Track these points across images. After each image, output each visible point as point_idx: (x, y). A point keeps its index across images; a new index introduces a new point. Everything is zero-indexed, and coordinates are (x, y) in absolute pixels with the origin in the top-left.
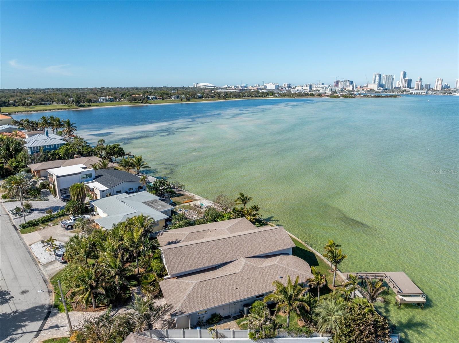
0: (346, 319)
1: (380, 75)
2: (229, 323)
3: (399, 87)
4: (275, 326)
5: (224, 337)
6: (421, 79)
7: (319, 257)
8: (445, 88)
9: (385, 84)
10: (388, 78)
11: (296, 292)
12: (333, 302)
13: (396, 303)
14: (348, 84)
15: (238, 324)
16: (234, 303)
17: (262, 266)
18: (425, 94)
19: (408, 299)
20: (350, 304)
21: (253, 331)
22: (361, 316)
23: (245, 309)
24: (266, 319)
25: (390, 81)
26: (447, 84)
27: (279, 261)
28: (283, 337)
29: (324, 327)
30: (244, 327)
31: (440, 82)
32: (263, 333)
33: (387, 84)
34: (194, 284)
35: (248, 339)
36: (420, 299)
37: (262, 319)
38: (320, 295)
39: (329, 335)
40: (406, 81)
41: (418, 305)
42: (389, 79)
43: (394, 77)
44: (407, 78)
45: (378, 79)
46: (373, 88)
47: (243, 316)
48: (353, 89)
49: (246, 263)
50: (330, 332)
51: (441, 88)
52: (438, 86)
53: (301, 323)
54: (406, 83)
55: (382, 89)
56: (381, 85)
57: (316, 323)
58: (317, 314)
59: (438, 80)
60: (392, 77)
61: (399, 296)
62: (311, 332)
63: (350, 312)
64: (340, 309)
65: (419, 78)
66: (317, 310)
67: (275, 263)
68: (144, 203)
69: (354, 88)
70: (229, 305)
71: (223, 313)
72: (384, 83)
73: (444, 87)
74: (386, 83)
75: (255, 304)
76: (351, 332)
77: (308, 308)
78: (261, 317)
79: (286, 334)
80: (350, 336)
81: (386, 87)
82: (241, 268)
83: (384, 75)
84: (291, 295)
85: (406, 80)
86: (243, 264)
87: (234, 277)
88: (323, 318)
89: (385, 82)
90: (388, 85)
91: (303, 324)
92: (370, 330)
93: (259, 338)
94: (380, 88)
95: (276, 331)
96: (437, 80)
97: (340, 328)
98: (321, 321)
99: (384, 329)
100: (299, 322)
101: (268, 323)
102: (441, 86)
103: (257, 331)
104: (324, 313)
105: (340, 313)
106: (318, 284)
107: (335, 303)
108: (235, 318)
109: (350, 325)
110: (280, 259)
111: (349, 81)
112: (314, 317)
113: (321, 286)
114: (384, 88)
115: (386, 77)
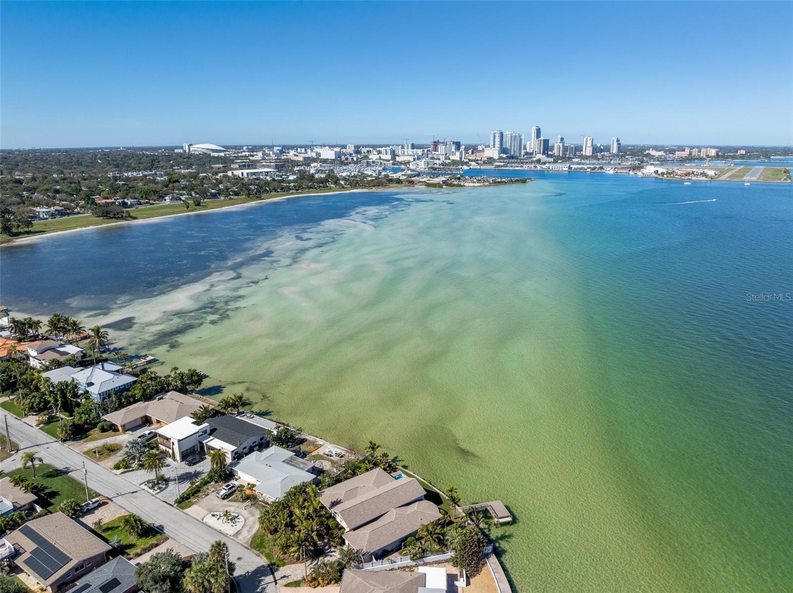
0: (462, 541)
1: (502, 135)
2: (394, 554)
3: (531, 151)
4: (423, 551)
5: (395, 562)
6: (562, 139)
7: (442, 496)
9: (509, 148)
10: (514, 138)
11: (434, 529)
12: (455, 531)
13: (495, 524)
14: (453, 148)
15: (401, 554)
16: (396, 541)
17: (407, 513)
18: (567, 169)
19: (501, 520)
20: (464, 531)
21: (412, 556)
22: (470, 538)
23: (403, 543)
24: (419, 548)
25: (517, 143)
27: (417, 507)
28: (429, 556)
29: (451, 547)
30: (406, 555)
31: (589, 143)
32: (418, 556)
33: (512, 148)
34: (368, 533)
35: (410, 561)
36: (509, 519)
37: (417, 548)
38: (447, 526)
39: (454, 551)
40: (540, 143)
41: (508, 523)
42: (515, 140)
43: (523, 137)
44: (542, 138)
45: (499, 140)
46: (492, 156)
47: (401, 549)
48: (461, 158)
49: (396, 513)
50: (455, 549)
51: (591, 152)
52: (588, 149)
53: (437, 547)
54: (540, 146)
55: (505, 156)
56: (503, 150)
57: (446, 545)
58: (447, 540)
59: (587, 139)
60: (520, 136)
61: (496, 519)
62: (444, 551)
63: (465, 536)
64: (459, 535)
65: (559, 137)
66: (447, 538)
67: (415, 509)
68: (284, 461)
69: (463, 157)
70: (392, 543)
71: (389, 549)
72: (508, 146)
74: (511, 146)
75: (408, 539)
76: (466, 547)
77: (442, 537)
78: (416, 547)
79: (430, 554)
80: (465, 550)
81: (512, 153)
82: (394, 516)
83: (507, 133)
84: (431, 532)
85: (541, 141)
86: (395, 513)
87: (391, 524)
88: (450, 542)
89: (509, 144)
90: (514, 149)
91: (439, 547)
92: (476, 545)
93: (416, 559)
94: (502, 155)
95: (425, 553)
96: (585, 140)
97: (460, 546)
98: (449, 544)
99: (483, 543)
100: (436, 547)
101: (420, 550)
102: (591, 149)
103: (414, 556)
104: (450, 539)
105: (459, 537)
106: (445, 521)
107: (456, 532)
108: (397, 551)
109: (465, 544)
110: (418, 505)
111: (454, 143)
112: (445, 542)
113: (447, 522)
114: (508, 155)
115: (511, 136)
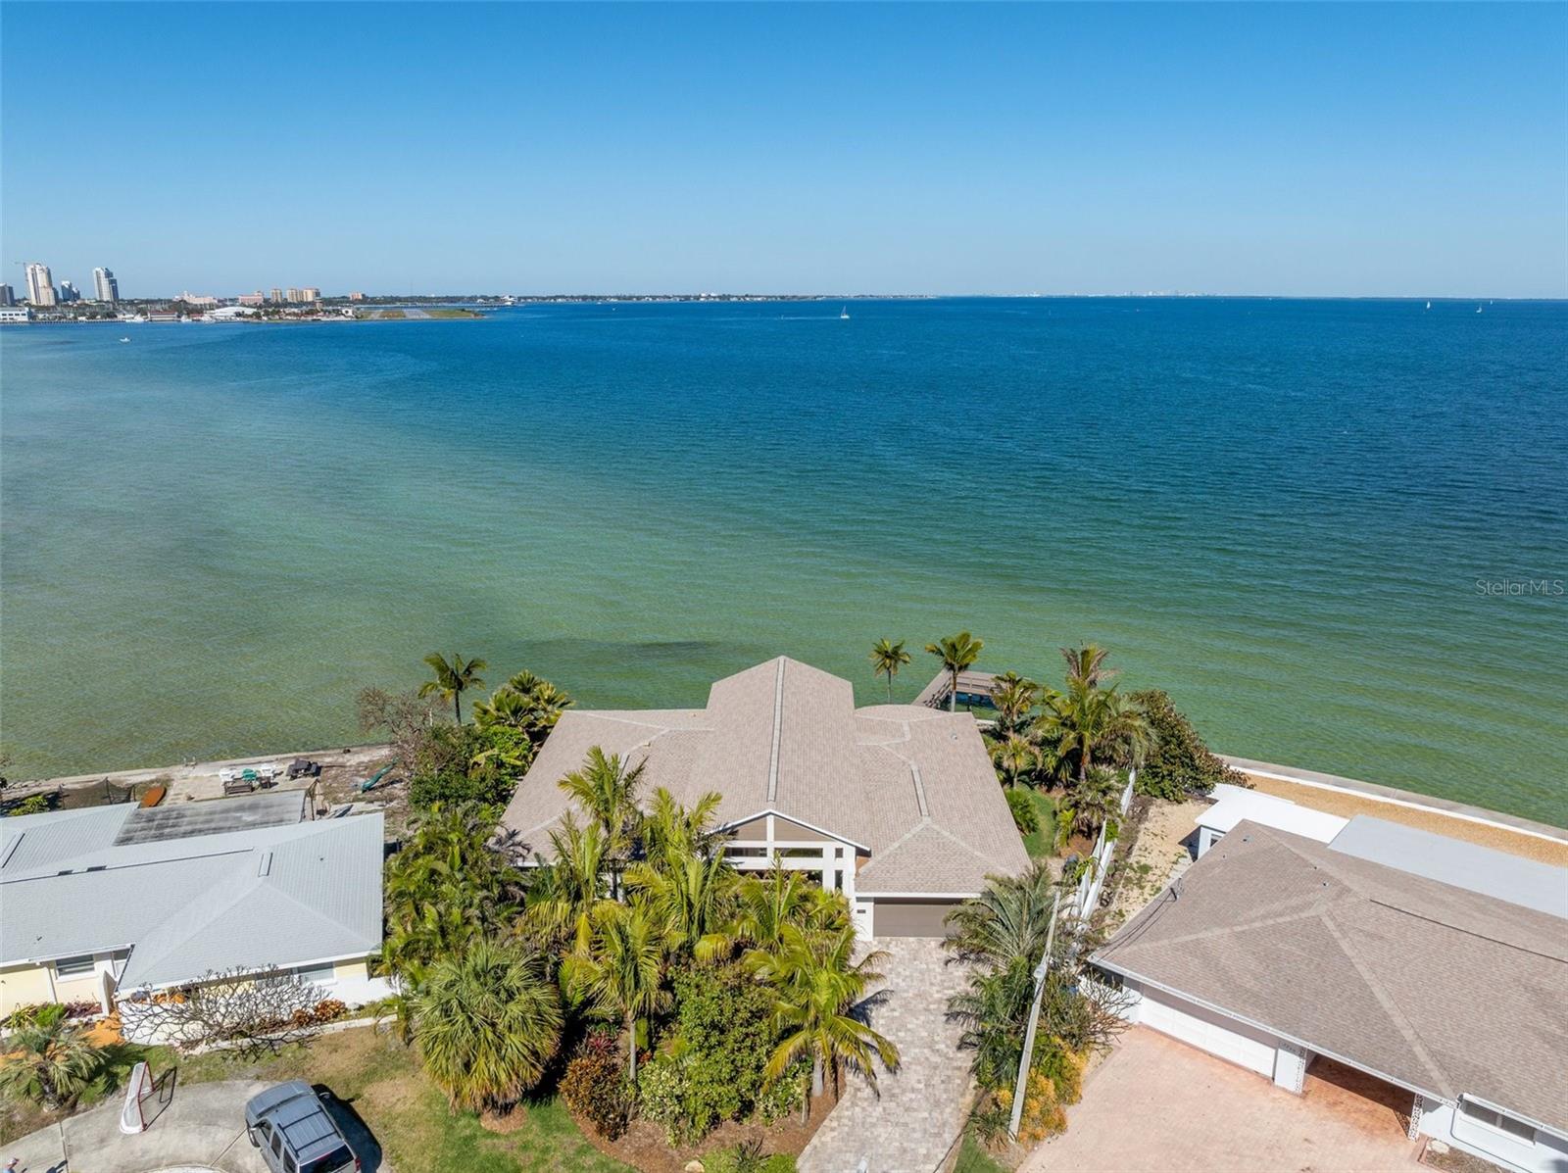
8: (65, 300)
17: (908, 736)
18: (25, 319)
26: (70, 286)
31: (42, 280)
51: (52, 297)
52: (43, 293)
59: (33, 270)
73: (61, 296)
96: (29, 271)
102: (51, 292)
